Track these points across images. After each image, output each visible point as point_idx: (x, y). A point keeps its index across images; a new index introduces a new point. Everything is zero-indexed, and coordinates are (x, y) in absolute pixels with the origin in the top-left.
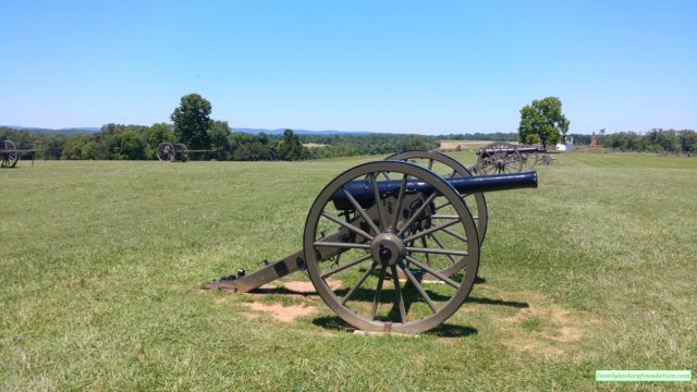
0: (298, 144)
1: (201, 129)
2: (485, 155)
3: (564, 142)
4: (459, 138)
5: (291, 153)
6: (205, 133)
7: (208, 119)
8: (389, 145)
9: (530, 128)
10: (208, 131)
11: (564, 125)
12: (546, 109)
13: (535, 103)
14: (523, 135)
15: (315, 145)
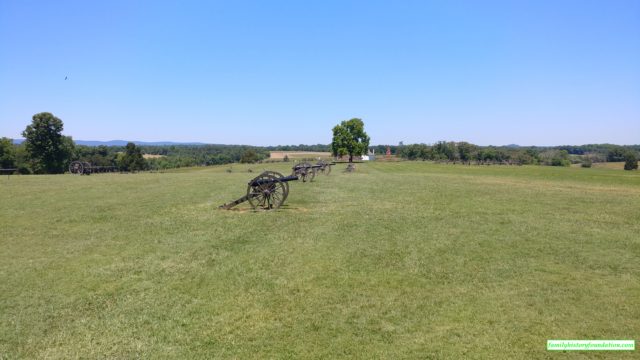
0: (140, 156)
1: (53, 144)
2: (296, 169)
3: (366, 154)
4: (286, 149)
5: (134, 164)
6: (58, 149)
7: (60, 136)
8: (223, 155)
9: (340, 143)
10: (60, 146)
11: (366, 140)
12: (352, 128)
13: (343, 123)
14: (335, 149)
15: (152, 156)
